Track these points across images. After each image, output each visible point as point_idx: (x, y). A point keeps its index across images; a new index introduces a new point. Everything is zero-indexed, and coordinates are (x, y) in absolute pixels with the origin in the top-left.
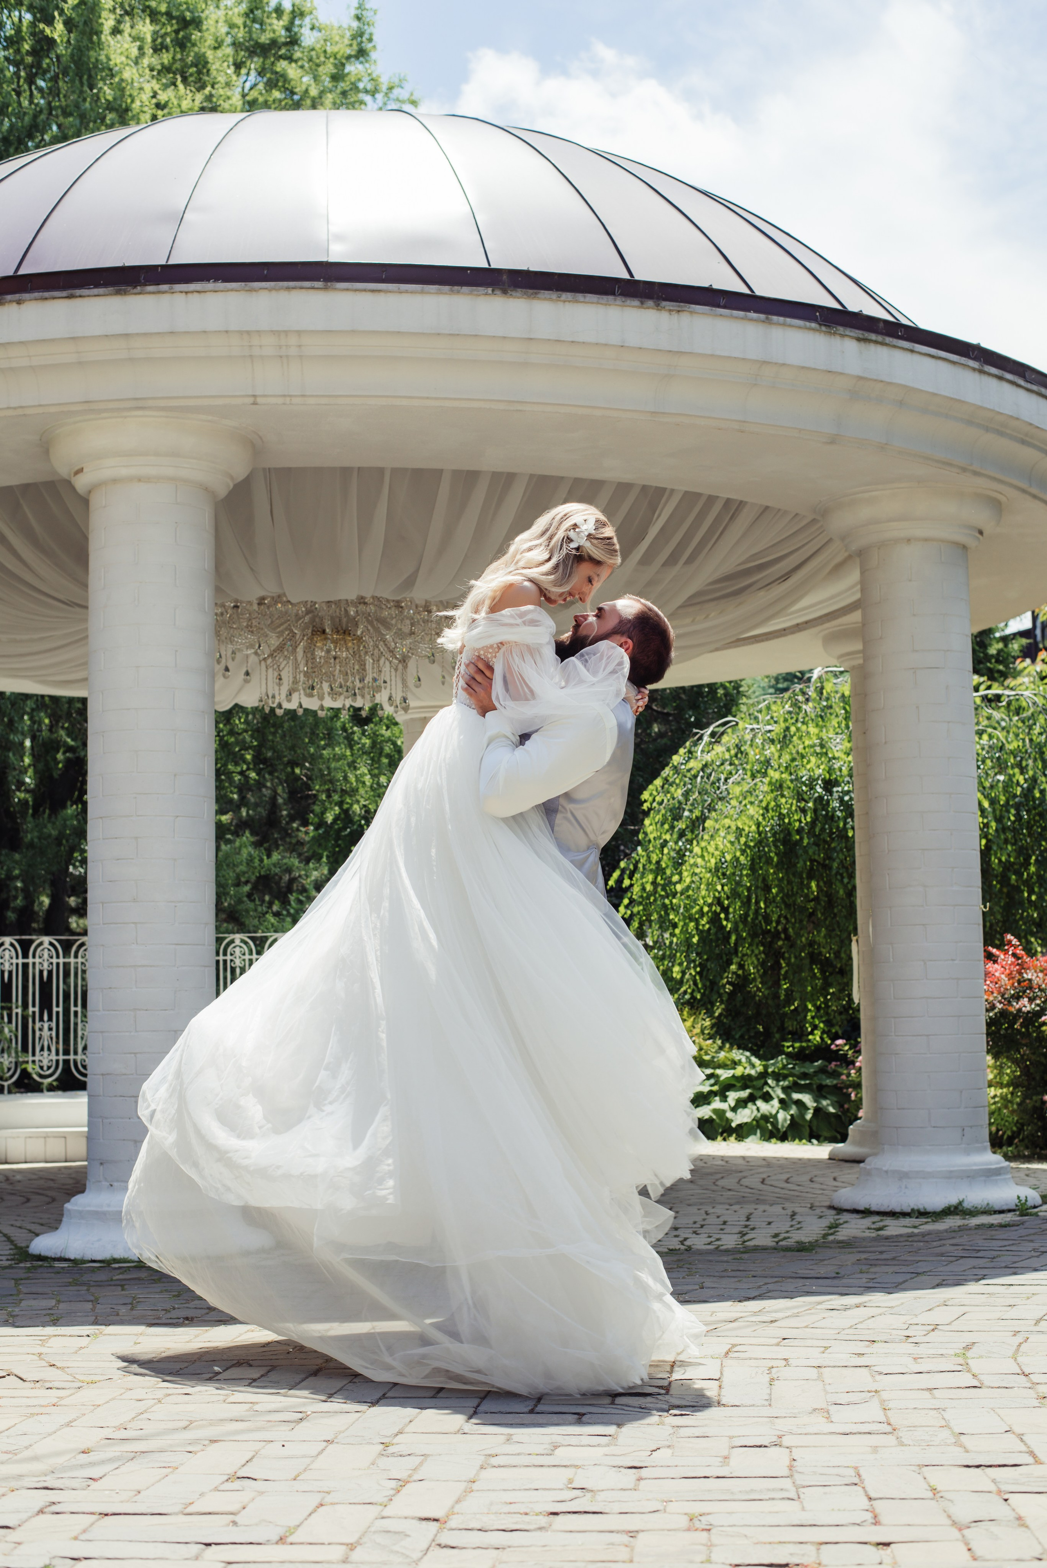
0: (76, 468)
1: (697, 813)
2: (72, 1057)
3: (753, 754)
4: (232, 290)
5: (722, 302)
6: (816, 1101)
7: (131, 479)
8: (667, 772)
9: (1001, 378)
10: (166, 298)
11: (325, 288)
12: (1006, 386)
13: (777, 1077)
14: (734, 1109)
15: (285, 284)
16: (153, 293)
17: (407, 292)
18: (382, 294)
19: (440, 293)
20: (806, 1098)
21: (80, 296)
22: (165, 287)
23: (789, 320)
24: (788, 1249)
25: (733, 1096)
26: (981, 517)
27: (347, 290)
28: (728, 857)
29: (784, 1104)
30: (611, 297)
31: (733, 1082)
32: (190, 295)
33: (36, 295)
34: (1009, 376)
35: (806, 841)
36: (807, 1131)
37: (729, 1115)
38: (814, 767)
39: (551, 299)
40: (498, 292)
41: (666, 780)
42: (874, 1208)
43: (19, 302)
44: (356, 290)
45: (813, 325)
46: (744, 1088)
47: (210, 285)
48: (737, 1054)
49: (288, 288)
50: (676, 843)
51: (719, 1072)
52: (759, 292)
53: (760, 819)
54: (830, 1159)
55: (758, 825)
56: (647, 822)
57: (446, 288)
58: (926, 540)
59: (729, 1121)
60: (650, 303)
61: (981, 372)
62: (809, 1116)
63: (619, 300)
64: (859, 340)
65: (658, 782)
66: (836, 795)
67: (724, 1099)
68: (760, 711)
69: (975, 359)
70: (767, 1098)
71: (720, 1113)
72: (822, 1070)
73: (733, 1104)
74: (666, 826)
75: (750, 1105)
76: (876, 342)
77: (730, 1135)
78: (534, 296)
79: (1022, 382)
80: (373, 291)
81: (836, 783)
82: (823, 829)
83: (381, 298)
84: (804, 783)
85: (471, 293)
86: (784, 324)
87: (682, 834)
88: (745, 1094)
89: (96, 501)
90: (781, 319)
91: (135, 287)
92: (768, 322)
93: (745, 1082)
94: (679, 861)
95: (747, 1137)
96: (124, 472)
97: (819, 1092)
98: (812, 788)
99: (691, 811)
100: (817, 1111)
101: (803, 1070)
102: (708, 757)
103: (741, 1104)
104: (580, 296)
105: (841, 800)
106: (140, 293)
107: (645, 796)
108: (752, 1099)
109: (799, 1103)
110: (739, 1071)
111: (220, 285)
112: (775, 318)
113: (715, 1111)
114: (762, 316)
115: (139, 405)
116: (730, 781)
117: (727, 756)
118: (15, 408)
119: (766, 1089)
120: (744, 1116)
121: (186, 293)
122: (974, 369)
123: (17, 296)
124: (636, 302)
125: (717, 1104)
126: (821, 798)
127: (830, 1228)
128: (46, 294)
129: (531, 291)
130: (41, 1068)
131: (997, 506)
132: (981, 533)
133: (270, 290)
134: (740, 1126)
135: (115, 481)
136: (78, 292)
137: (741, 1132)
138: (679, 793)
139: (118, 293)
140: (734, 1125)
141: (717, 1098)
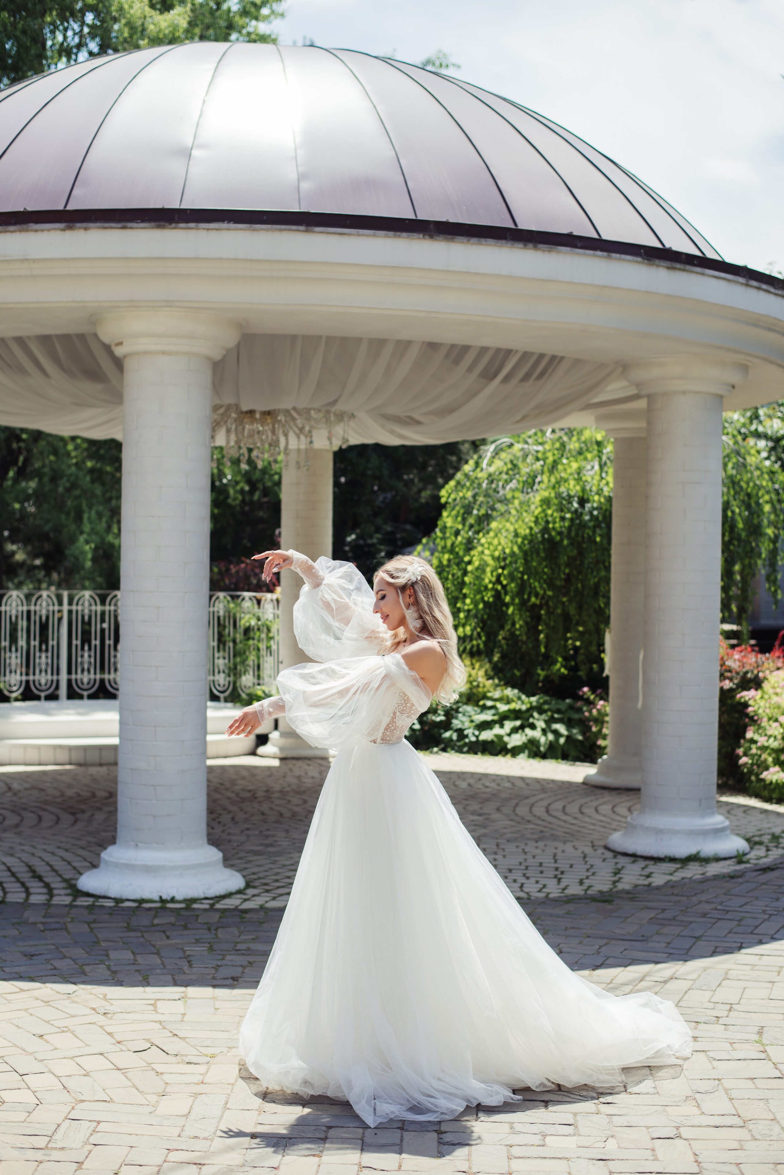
0: (117, 341)
1: (483, 512)
2: (31, 678)
3: (525, 470)
4: (241, 229)
5: (579, 244)
6: (568, 730)
7: (157, 353)
8: (459, 476)
9: (759, 288)
10: (193, 233)
11: (307, 231)
12: (762, 294)
13: (541, 712)
14: (509, 735)
15: (278, 227)
16: (184, 228)
17: (363, 235)
18: (346, 236)
19: (387, 236)
20: (561, 728)
21: (131, 228)
22: (192, 225)
23: (623, 256)
24: (593, 899)
25: (509, 725)
26: (735, 378)
27: (322, 232)
28: (507, 551)
29: (544, 732)
30: (504, 242)
31: (509, 714)
32: (210, 232)
33: (99, 224)
34: (764, 286)
35: (565, 542)
36: (559, 752)
37: (506, 739)
38: (573, 488)
39: (462, 243)
40: (427, 237)
41: (458, 483)
42: (639, 853)
43: (86, 229)
44: (328, 233)
45: (639, 259)
46: (516, 718)
47: (225, 225)
48: (510, 692)
49: (280, 230)
50: (467, 533)
51: (498, 705)
52: (605, 237)
53: (532, 525)
54: (584, 783)
55: (531, 529)
56: (445, 514)
57: (391, 233)
58: (696, 393)
59: (506, 744)
60: (530, 245)
61: (747, 285)
62: (562, 741)
63: (509, 244)
64: (668, 268)
65: (452, 483)
66: (587, 509)
67: (502, 726)
68: (530, 437)
69: (744, 276)
70: (533, 727)
71: (500, 737)
72: (571, 707)
73: (508, 731)
74: (459, 519)
75: (520, 731)
76: (680, 269)
77: (506, 754)
78: (452, 240)
79: (772, 290)
80: (340, 234)
81: (588, 501)
82: (577, 535)
83: (345, 239)
84: (564, 498)
85: (408, 237)
86: (620, 259)
87: (471, 526)
88: (518, 723)
89: (128, 365)
90: (618, 255)
91: (171, 223)
92: (609, 257)
93: (516, 714)
94: (469, 546)
95: (518, 754)
96: (154, 348)
97: (569, 723)
98: (570, 503)
99: (478, 510)
100: (568, 738)
101: (558, 706)
102: (492, 469)
103: (514, 730)
104: (483, 240)
105: (591, 513)
106: (174, 228)
107: (443, 493)
108: (522, 727)
109: (556, 733)
110: (513, 706)
111: (232, 225)
112: (614, 255)
113: (497, 736)
114: (605, 254)
115: (169, 304)
116: (508, 488)
117: (505, 469)
118: (78, 302)
119: (531, 720)
120: (516, 740)
121: (208, 229)
122: (742, 284)
123: (84, 225)
124: (521, 245)
125: (497, 730)
126: (576, 511)
127: (615, 874)
128: (106, 225)
129: (449, 237)
130: (10, 686)
131: (745, 368)
132: (733, 387)
133: (267, 230)
134: (514, 748)
135: (145, 353)
136: (129, 225)
137: (515, 752)
138: (469, 494)
139: (159, 227)
140: (509, 746)
141: (497, 726)
